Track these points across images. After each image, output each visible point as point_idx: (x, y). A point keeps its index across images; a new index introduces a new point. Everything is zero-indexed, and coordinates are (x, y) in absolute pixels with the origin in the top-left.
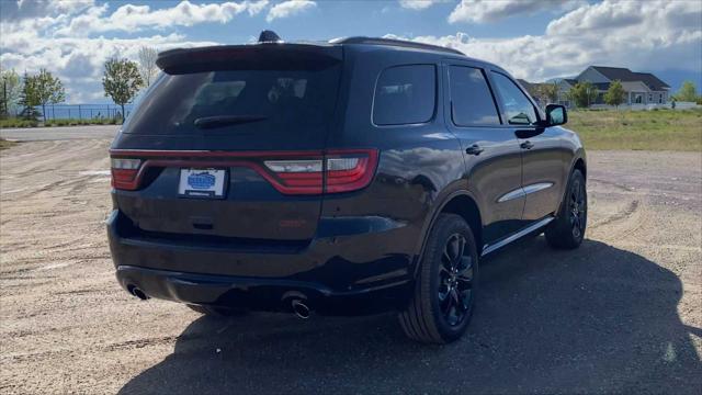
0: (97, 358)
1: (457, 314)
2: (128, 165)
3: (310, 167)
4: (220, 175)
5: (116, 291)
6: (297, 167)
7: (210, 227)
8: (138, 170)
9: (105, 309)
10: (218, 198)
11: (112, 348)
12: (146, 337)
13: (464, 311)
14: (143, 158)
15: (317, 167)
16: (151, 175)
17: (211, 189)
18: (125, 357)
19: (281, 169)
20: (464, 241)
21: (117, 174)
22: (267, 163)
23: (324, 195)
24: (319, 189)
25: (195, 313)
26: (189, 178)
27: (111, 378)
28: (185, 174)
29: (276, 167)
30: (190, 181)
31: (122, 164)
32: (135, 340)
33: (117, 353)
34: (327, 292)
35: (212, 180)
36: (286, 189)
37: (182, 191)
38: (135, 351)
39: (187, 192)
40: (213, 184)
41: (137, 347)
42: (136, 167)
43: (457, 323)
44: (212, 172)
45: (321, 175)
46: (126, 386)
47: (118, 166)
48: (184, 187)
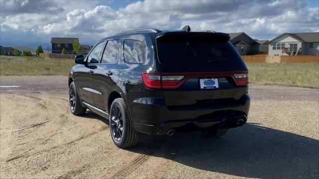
10: (217, 89)
30: (205, 83)
35: (214, 82)
37: (202, 88)
40: (214, 84)
44: (213, 79)
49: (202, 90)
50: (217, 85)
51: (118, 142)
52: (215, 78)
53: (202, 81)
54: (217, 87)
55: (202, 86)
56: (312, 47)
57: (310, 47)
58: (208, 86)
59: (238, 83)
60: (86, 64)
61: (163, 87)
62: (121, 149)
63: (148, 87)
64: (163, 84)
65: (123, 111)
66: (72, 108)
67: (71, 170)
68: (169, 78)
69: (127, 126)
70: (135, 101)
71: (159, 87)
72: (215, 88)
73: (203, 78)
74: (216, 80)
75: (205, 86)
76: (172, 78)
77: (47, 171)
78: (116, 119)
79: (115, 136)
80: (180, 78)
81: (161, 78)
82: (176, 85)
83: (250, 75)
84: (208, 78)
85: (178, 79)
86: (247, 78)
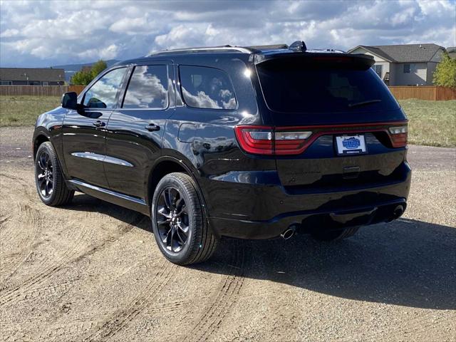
49: (341, 156)
50: (362, 147)
51: (175, 255)
52: (359, 134)
53: (340, 140)
54: (364, 150)
55: (341, 149)
56: (409, 72)
57: (405, 72)
58: (351, 150)
59: (395, 142)
60: (81, 110)
61: (276, 151)
62: (182, 268)
63: (248, 153)
64: (276, 147)
65: (187, 196)
66: (44, 192)
67: (115, 309)
68: (288, 135)
69: (198, 225)
70: (216, 178)
71: (270, 152)
72: (361, 154)
73: (341, 135)
74: (361, 138)
75: (345, 149)
76: (291, 136)
77: (74, 314)
78: (167, 211)
79: (168, 244)
80: (305, 135)
81: (273, 136)
82: (299, 148)
83: (410, 129)
84: (349, 135)
85: (301, 137)
86: (406, 134)
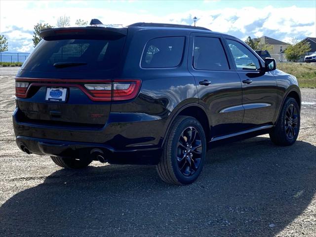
0: (5, 184)
1: (190, 170)
2: (23, 85)
3: (106, 88)
4: (64, 91)
5: (20, 156)
6: (100, 88)
7: (59, 116)
8: (28, 88)
9: (13, 164)
10: (63, 102)
11: (13, 180)
12: (31, 176)
13: (196, 170)
14: (30, 82)
15: (109, 88)
16: (33, 91)
17: (60, 98)
18: (18, 184)
19: (93, 88)
20: (196, 132)
21: (18, 90)
22: (86, 85)
23: (113, 102)
24: (110, 99)
25: (59, 167)
26: (51, 92)
27: (10, 191)
28: (49, 90)
29: (90, 87)
30: (51, 94)
31: (20, 86)
32: (25, 177)
33: (16, 182)
34: (112, 150)
35: (61, 93)
36: (94, 98)
37: (47, 99)
38: (25, 181)
39: (49, 99)
40: (61, 95)
41: (26, 180)
42: (27, 86)
43: (190, 175)
45: (111, 92)
46: (17, 194)
47: (19, 86)
48: (48, 97)
52: (64, 87)
54: (64, 99)
58: (54, 98)
72: (60, 102)
82: (25, 93)
84: (56, 87)
